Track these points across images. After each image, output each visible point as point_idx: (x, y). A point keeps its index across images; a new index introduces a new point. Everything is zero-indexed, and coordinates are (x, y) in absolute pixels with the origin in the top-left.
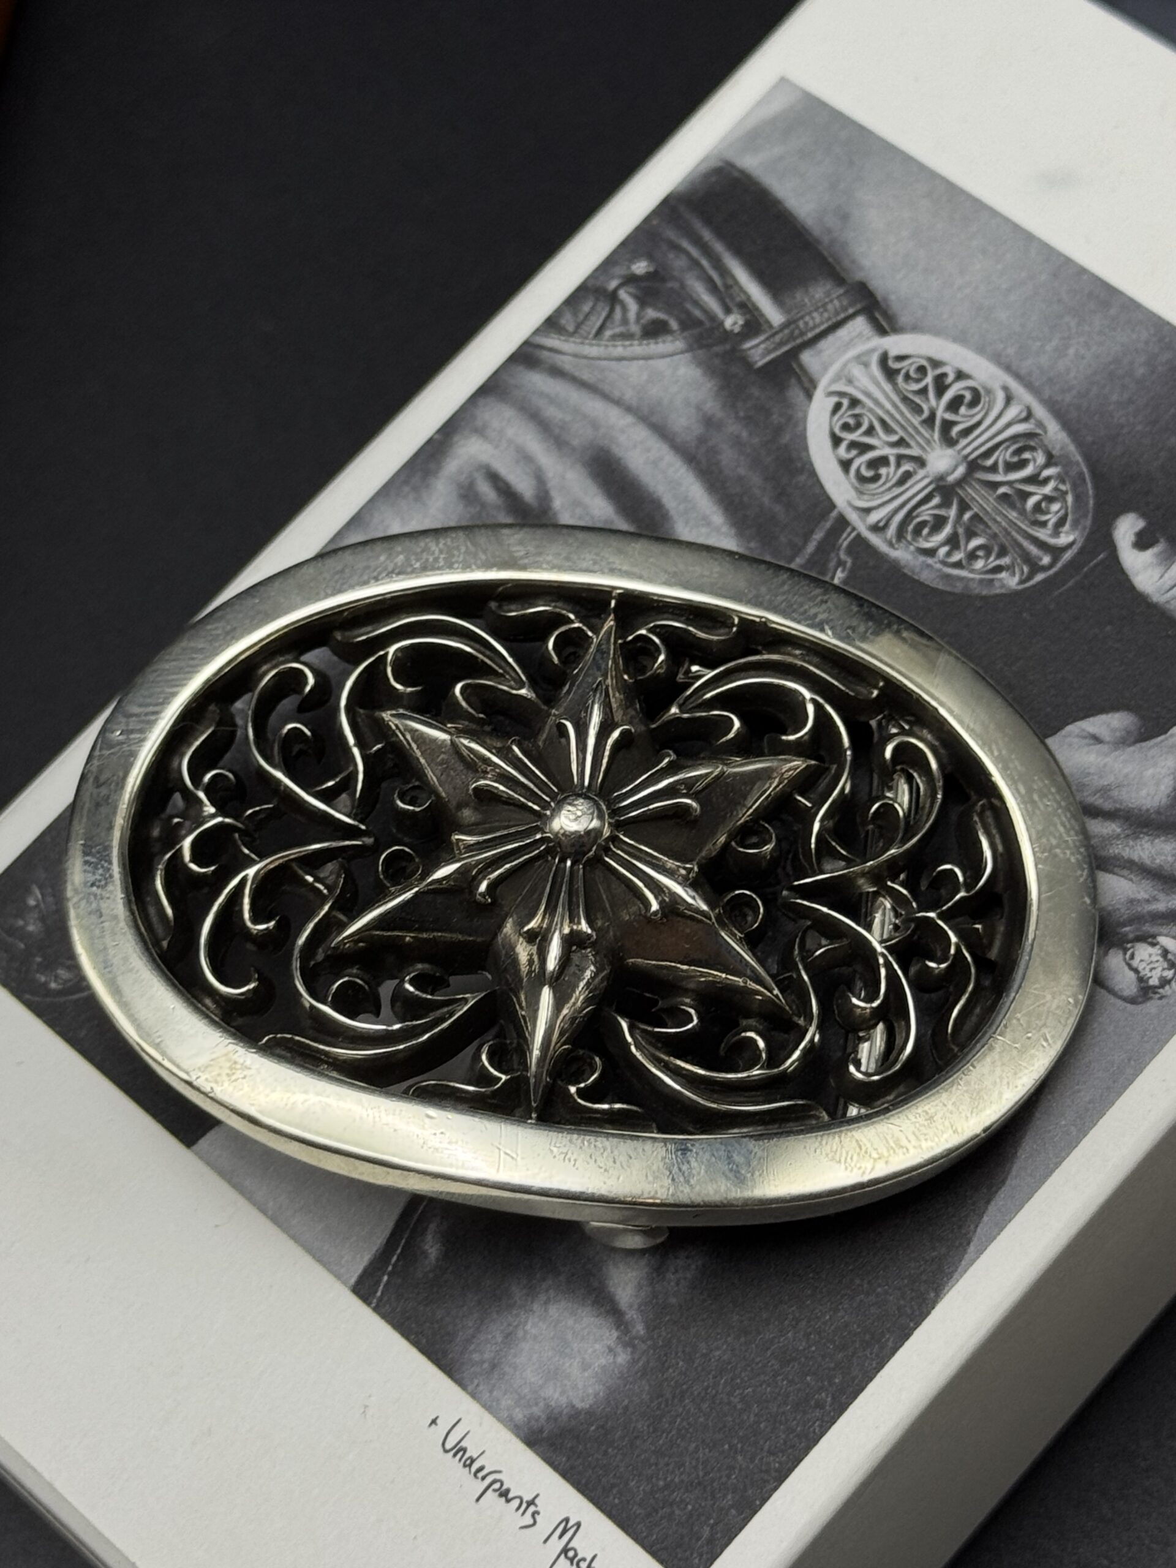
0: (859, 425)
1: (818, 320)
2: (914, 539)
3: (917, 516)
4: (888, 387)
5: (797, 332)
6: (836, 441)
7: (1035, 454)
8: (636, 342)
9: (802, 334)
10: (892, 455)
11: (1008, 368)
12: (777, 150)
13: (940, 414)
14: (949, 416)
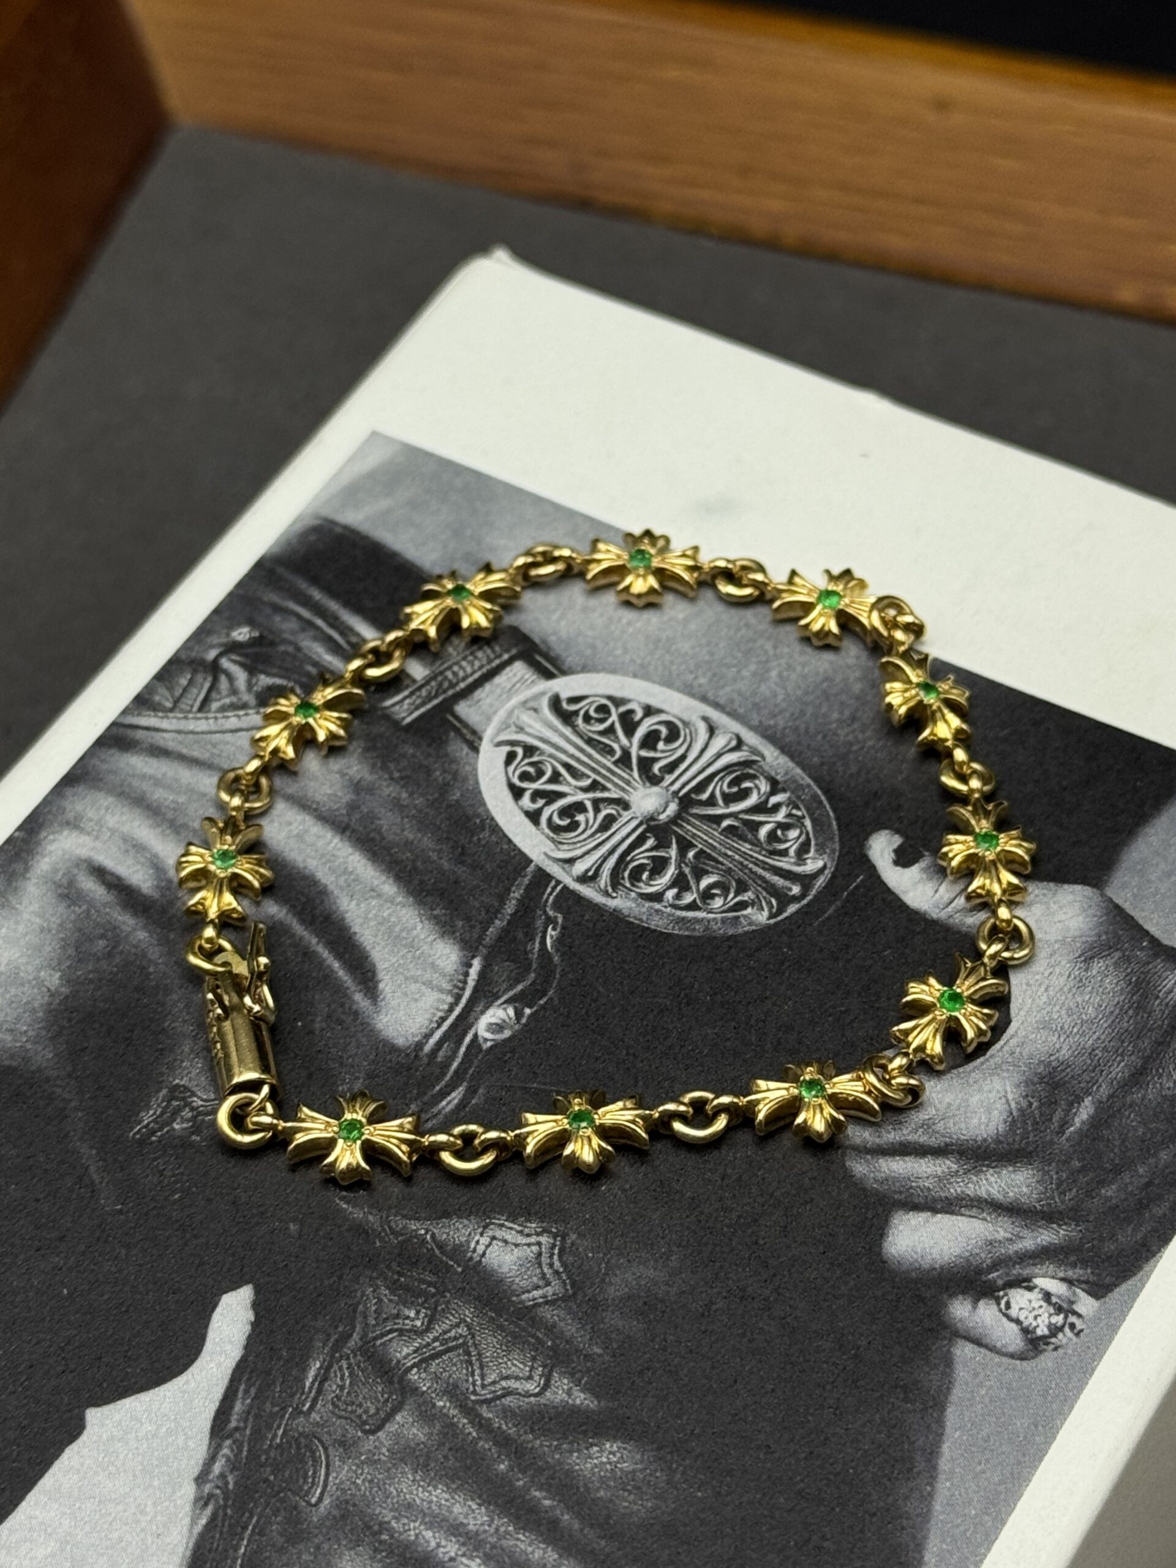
0: (540, 773)
1: (469, 670)
2: (633, 885)
3: (632, 860)
4: (567, 731)
5: (446, 685)
6: (517, 793)
7: (757, 782)
8: (251, 711)
9: (452, 685)
10: (589, 799)
11: (704, 699)
12: (384, 504)
13: (634, 752)
14: (644, 753)
